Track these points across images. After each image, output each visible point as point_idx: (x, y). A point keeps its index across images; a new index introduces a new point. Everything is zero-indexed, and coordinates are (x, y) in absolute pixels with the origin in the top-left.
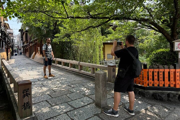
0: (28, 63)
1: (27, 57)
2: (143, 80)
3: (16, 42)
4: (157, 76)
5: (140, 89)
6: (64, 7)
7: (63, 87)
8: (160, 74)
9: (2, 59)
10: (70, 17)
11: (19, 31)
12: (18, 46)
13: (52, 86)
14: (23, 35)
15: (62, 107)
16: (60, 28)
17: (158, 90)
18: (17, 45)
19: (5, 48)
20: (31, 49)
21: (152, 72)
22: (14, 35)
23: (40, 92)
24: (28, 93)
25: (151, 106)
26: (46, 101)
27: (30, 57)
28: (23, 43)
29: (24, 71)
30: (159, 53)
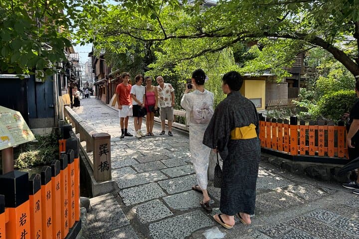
0: (105, 114)
1: (103, 103)
2: (290, 144)
3: (83, 76)
4: (314, 138)
5: (285, 160)
6: (160, 22)
7: (158, 150)
8: (319, 135)
9: (65, 106)
10: (169, 38)
11: (89, 56)
12: (87, 84)
13: (141, 148)
14: (96, 63)
15: (152, 174)
16: (156, 53)
17: (315, 162)
18: (85, 82)
19: (68, 87)
20: (110, 88)
21: (304, 130)
22: (80, 63)
23: (122, 155)
24: (106, 149)
25: (295, 184)
26: (131, 166)
27: (108, 102)
28: (97, 78)
29: (100, 125)
30: (333, 98)
